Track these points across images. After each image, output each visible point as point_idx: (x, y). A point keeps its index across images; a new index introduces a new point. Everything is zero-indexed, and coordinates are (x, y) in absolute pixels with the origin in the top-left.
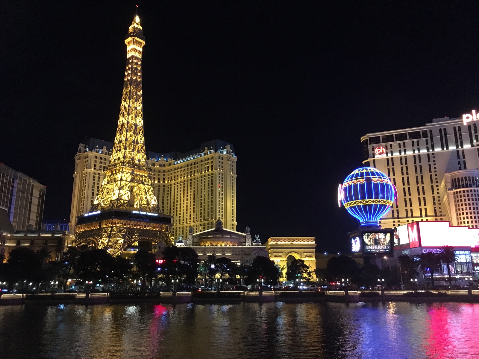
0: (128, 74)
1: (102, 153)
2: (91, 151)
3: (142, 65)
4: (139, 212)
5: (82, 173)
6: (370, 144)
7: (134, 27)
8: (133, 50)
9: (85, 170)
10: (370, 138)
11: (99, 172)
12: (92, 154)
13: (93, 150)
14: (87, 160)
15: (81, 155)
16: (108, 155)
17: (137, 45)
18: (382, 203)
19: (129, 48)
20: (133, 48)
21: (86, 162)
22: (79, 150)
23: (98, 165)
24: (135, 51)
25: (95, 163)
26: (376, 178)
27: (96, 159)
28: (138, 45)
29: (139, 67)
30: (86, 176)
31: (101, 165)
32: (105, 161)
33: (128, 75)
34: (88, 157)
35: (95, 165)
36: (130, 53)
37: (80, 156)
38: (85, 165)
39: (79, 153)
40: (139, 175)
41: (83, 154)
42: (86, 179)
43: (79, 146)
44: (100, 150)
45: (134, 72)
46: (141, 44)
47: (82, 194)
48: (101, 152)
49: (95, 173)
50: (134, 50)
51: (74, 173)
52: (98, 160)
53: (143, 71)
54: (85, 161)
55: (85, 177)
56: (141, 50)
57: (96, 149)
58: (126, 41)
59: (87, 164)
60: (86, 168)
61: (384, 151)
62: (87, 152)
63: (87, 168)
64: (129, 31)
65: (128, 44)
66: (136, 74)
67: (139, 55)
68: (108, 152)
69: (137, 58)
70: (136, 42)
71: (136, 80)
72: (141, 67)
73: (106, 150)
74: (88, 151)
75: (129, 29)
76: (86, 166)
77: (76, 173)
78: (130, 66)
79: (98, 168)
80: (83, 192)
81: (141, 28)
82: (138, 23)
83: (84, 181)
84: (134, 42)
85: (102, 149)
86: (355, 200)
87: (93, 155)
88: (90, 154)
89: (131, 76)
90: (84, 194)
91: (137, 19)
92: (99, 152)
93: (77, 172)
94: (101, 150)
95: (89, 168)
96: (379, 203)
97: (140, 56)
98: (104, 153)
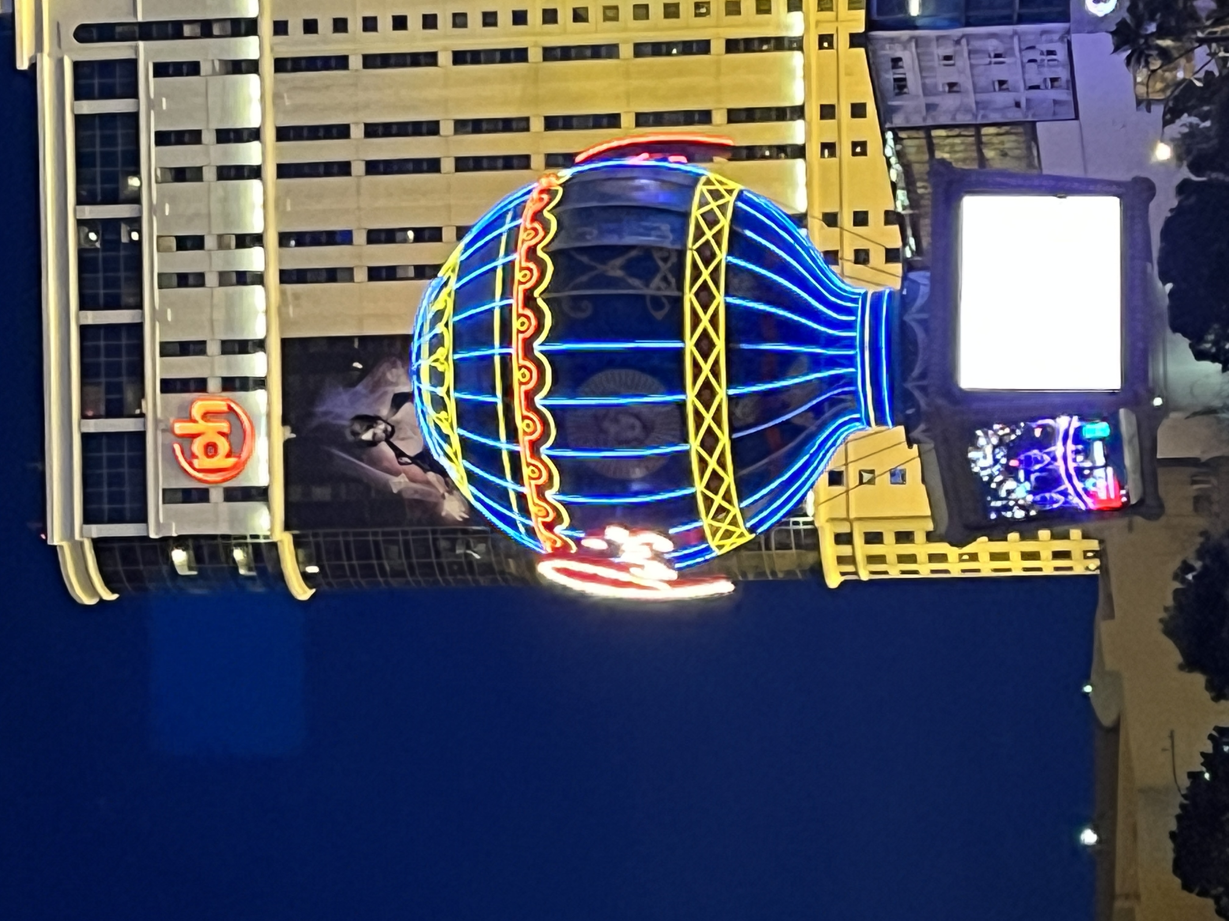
6: (142, 518)
10: (89, 518)
18: (717, 237)
26: (509, 268)
61: (220, 405)
86: (685, 440)
96: (722, 256)
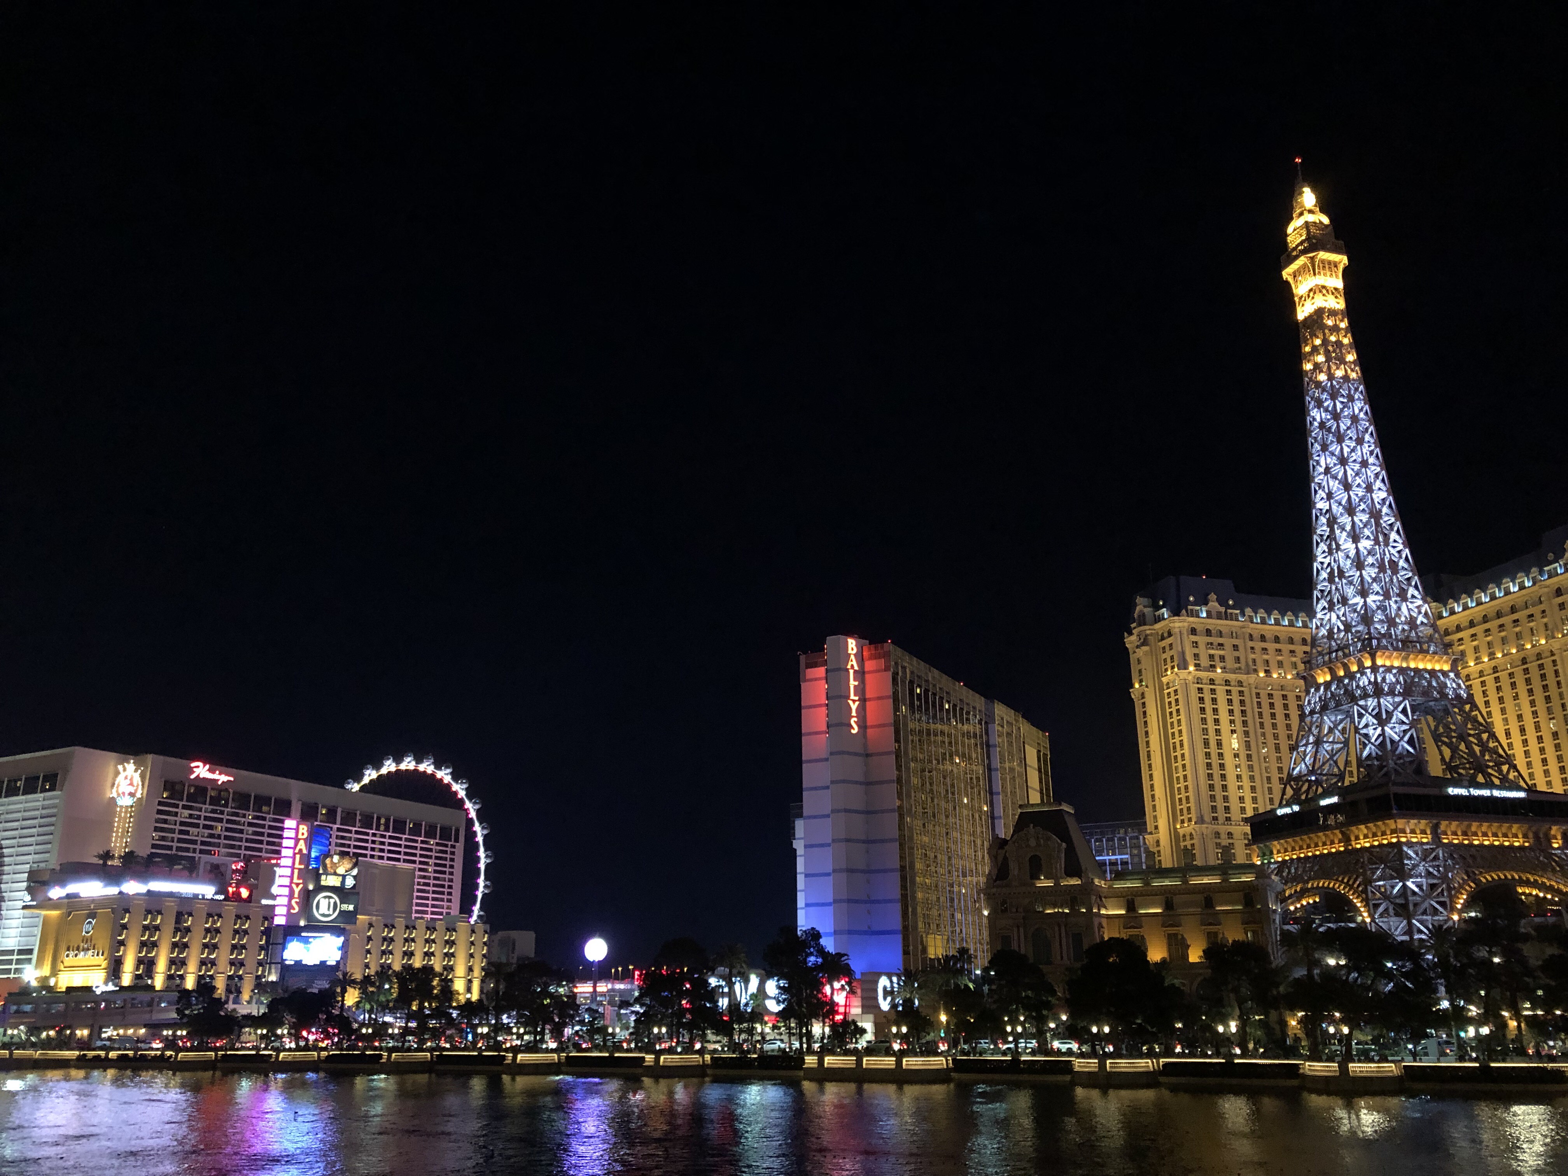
0: (1317, 366)
1: (1209, 613)
2: (1179, 616)
3: (1353, 328)
4: (1469, 791)
5: (1161, 683)
7: (1306, 222)
8: (1317, 291)
9: (1169, 673)
11: (1211, 675)
12: (1180, 624)
13: (1184, 611)
14: (1171, 645)
15: (1148, 632)
16: (1226, 619)
17: (1325, 275)
19: (1300, 289)
20: (1317, 285)
21: (1167, 648)
22: (1139, 616)
23: (1204, 653)
24: (1324, 291)
25: (1196, 651)
27: (1194, 638)
28: (1328, 273)
29: (1345, 336)
30: (1176, 691)
31: (1212, 652)
32: (1221, 640)
33: (1315, 369)
34: (1170, 634)
35: (1196, 656)
36: (1308, 303)
37: (1146, 636)
38: (1165, 660)
39: (1140, 625)
40: (1425, 670)
41: (1151, 627)
42: (1177, 701)
43: (1136, 605)
44: (1201, 610)
45: (1334, 354)
46: (1336, 266)
47: (1175, 748)
48: (1204, 615)
49: (1199, 681)
50: (1320, 291)
51: (1132, 686)
52: (1202, 640)
53: (1358, 345)
54: (1164, 648)
55: (1172, 694)
56: (1339, 283)
57: (1190, 607)
58: (1287, 273)
59: (1172, 658)
60: (1169, 666)
62: (1164, 619)
63: (1173, 667)
64: (1289, 239)
65: (1295, 277)
66: (1342, 361)
67: (1337, 300)
68: (1223, 609)
69: (1333, 313)
70: (1321, 265)
71: (1346, 378)
72: (1349, 335)
73: (1216, 604)
74: (1170, 616)
75: (1286, 235)
76: (1169, 660)
77: (1137, 686)
78: (1318, 342)
79: (1205, 662)
80: (1177, 740)
81: (1326, 220)
82: (1313, 208)
83: (1170, 708)
84: (1313, 268)
85: (1206, 604)
87: (1186, 624)
88: (1177, 625)
89: (1329, 368)
90: (1182, 745)
91: (1308, 197)
92: (1201, 615)
93: (1141, 681)
94: (1204, 609)
95: (1182, 666)
97: (1339, 304)
98: (1214, 614)
